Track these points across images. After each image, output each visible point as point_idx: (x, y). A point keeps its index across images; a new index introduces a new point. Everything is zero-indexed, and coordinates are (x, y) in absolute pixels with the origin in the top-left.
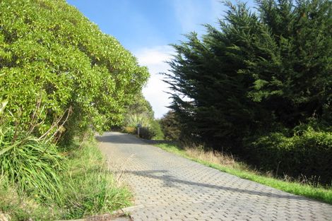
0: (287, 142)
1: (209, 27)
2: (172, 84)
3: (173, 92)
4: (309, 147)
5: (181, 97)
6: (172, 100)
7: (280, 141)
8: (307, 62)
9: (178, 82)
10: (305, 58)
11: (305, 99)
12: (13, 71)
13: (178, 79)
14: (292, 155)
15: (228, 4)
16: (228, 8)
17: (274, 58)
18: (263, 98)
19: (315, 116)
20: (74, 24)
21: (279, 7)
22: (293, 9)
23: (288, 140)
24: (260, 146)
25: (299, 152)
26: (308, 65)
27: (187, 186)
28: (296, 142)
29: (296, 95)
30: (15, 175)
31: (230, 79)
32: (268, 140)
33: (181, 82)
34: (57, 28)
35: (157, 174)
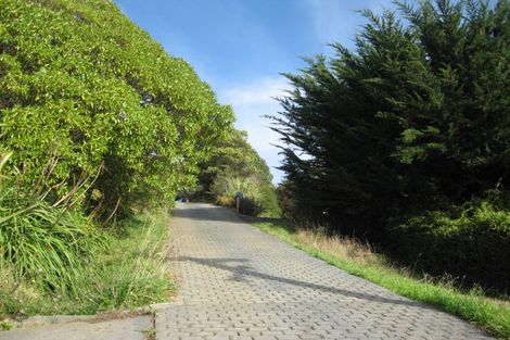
0: (450, 226)
1: (340, 48)
2: (284, 134)
3: (286, 146)
4: (480, 234)
5: (297, 153)
6: (283, 157)
7: (441, 224)
8: (483, 103)
9: (293, 131)
10: (481, 98)
11: (481, 160)
12: (29, 110)
13: (292, 127)
14: (455, 245)
15: (368, 14)
16: (367, 21)
17: (433, 97)
18: (415, 157)
19: (499, 188)
20: (122, 45)
21: (441, 19)
22: (462, 21)
23: (452, 222)
24: (411, 230)
25: (465, 241)
26: (485, 108)
27: (263, 281)
28: (462, 226)
29: (468, 154)
30: (13, 252)
31: (369, 127)
32: (424, 222)
33: (298, 130)
34: (97, 51)
35: (230, 264)
